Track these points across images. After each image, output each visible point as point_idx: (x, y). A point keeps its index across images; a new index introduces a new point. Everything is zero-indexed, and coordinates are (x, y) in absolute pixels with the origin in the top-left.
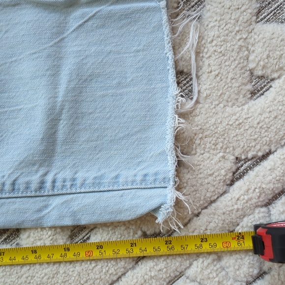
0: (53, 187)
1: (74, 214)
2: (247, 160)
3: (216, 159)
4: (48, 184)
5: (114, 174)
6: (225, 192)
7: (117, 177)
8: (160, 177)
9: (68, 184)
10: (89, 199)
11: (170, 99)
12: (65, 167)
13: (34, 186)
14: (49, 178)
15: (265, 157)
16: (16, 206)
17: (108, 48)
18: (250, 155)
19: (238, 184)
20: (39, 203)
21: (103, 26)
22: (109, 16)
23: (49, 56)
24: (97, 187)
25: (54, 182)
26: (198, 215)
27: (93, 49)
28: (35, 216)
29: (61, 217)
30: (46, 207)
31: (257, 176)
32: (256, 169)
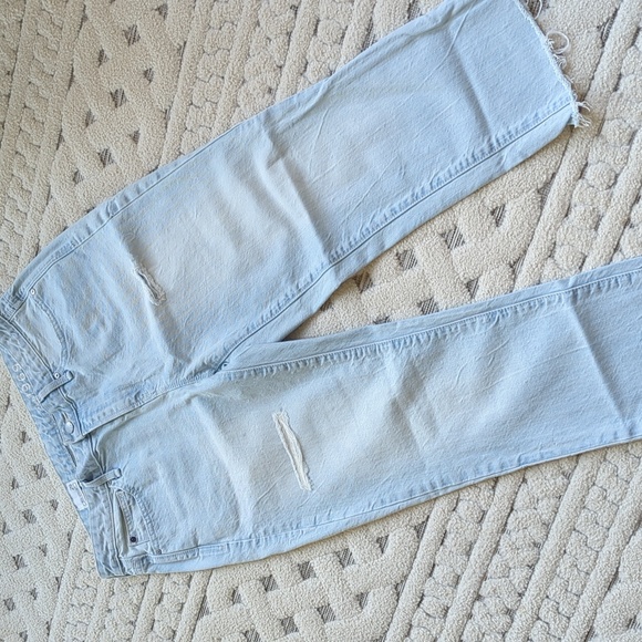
0: (499, 144)
1: (521, 153)
2: (604, 24)
3: (584, 36)
4: (495, 144)
5: (533, 115)
6: (602, 53)
7: (536, 115)
8: (564, 99)
9: (507, 137)
10: (525, 139)
11: (544, 46)
12: (499, 128)
13: (486, 151)
14: (494, 140)
15: (615, 15)
16: (482, 168)
17: (486, 36)
18: (605, 20)
19: (607, 43)
20: (495, 159)
21: (474, 23)
22: (476, 15)
23: (450, 63)
24: (526, 128)
25: (498, 141)
26: (593, 78)
27: (476, 42)
28: (498, 168)
29: (514, 160)
30: (501, 159)
31: (616, 30)
32: (614, 26)
